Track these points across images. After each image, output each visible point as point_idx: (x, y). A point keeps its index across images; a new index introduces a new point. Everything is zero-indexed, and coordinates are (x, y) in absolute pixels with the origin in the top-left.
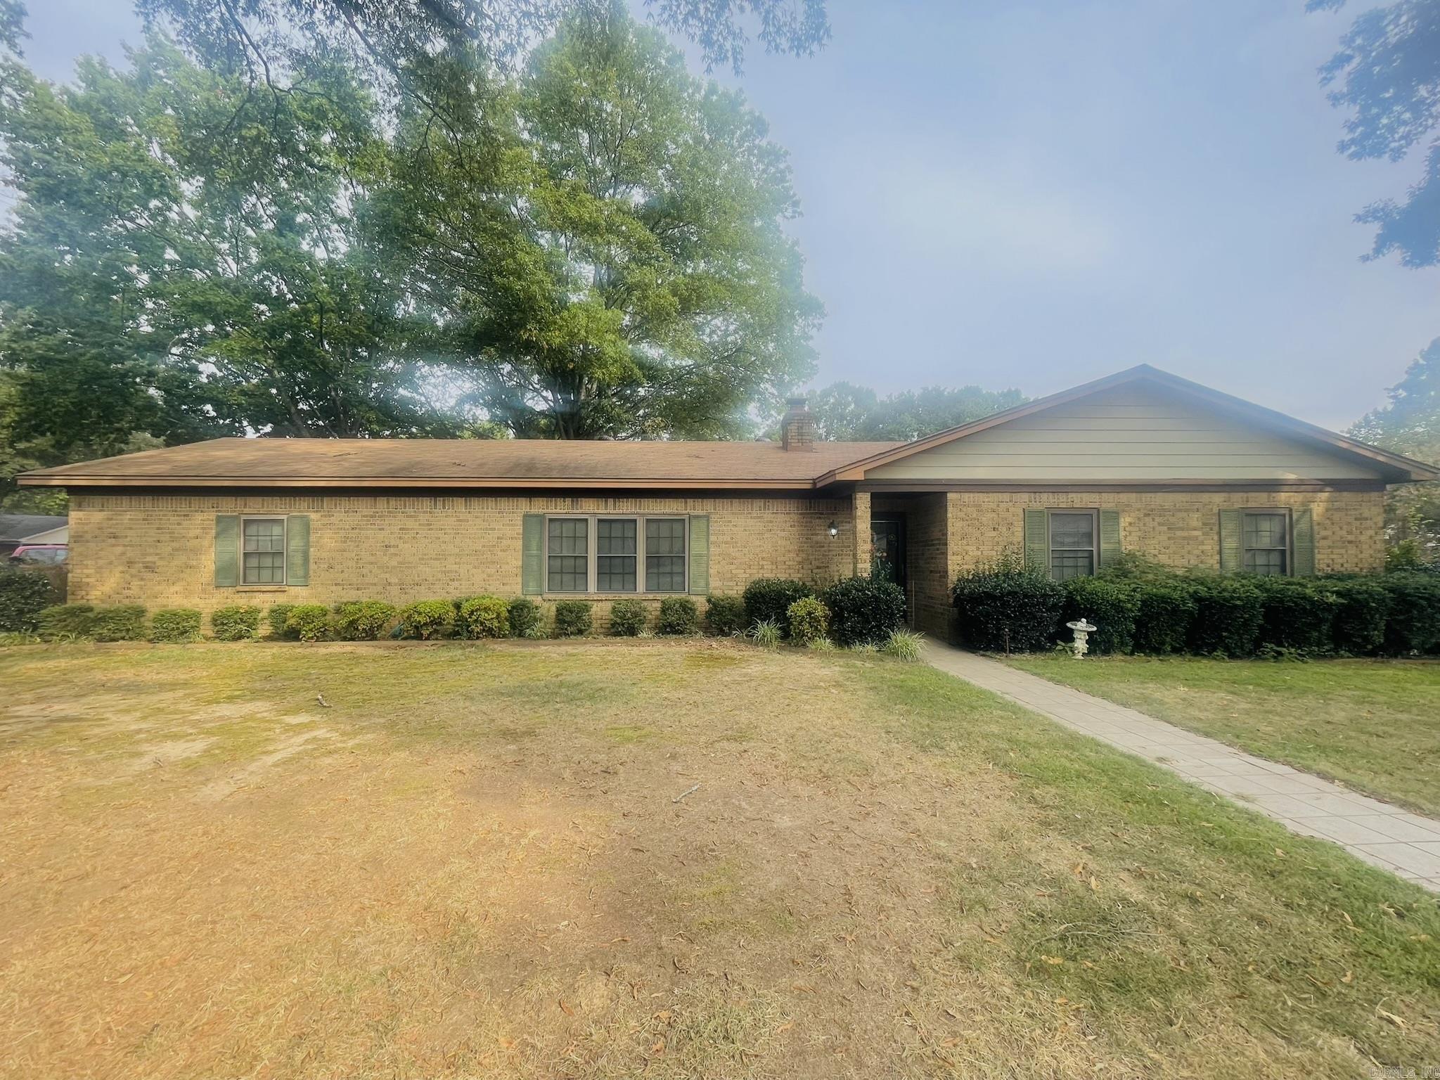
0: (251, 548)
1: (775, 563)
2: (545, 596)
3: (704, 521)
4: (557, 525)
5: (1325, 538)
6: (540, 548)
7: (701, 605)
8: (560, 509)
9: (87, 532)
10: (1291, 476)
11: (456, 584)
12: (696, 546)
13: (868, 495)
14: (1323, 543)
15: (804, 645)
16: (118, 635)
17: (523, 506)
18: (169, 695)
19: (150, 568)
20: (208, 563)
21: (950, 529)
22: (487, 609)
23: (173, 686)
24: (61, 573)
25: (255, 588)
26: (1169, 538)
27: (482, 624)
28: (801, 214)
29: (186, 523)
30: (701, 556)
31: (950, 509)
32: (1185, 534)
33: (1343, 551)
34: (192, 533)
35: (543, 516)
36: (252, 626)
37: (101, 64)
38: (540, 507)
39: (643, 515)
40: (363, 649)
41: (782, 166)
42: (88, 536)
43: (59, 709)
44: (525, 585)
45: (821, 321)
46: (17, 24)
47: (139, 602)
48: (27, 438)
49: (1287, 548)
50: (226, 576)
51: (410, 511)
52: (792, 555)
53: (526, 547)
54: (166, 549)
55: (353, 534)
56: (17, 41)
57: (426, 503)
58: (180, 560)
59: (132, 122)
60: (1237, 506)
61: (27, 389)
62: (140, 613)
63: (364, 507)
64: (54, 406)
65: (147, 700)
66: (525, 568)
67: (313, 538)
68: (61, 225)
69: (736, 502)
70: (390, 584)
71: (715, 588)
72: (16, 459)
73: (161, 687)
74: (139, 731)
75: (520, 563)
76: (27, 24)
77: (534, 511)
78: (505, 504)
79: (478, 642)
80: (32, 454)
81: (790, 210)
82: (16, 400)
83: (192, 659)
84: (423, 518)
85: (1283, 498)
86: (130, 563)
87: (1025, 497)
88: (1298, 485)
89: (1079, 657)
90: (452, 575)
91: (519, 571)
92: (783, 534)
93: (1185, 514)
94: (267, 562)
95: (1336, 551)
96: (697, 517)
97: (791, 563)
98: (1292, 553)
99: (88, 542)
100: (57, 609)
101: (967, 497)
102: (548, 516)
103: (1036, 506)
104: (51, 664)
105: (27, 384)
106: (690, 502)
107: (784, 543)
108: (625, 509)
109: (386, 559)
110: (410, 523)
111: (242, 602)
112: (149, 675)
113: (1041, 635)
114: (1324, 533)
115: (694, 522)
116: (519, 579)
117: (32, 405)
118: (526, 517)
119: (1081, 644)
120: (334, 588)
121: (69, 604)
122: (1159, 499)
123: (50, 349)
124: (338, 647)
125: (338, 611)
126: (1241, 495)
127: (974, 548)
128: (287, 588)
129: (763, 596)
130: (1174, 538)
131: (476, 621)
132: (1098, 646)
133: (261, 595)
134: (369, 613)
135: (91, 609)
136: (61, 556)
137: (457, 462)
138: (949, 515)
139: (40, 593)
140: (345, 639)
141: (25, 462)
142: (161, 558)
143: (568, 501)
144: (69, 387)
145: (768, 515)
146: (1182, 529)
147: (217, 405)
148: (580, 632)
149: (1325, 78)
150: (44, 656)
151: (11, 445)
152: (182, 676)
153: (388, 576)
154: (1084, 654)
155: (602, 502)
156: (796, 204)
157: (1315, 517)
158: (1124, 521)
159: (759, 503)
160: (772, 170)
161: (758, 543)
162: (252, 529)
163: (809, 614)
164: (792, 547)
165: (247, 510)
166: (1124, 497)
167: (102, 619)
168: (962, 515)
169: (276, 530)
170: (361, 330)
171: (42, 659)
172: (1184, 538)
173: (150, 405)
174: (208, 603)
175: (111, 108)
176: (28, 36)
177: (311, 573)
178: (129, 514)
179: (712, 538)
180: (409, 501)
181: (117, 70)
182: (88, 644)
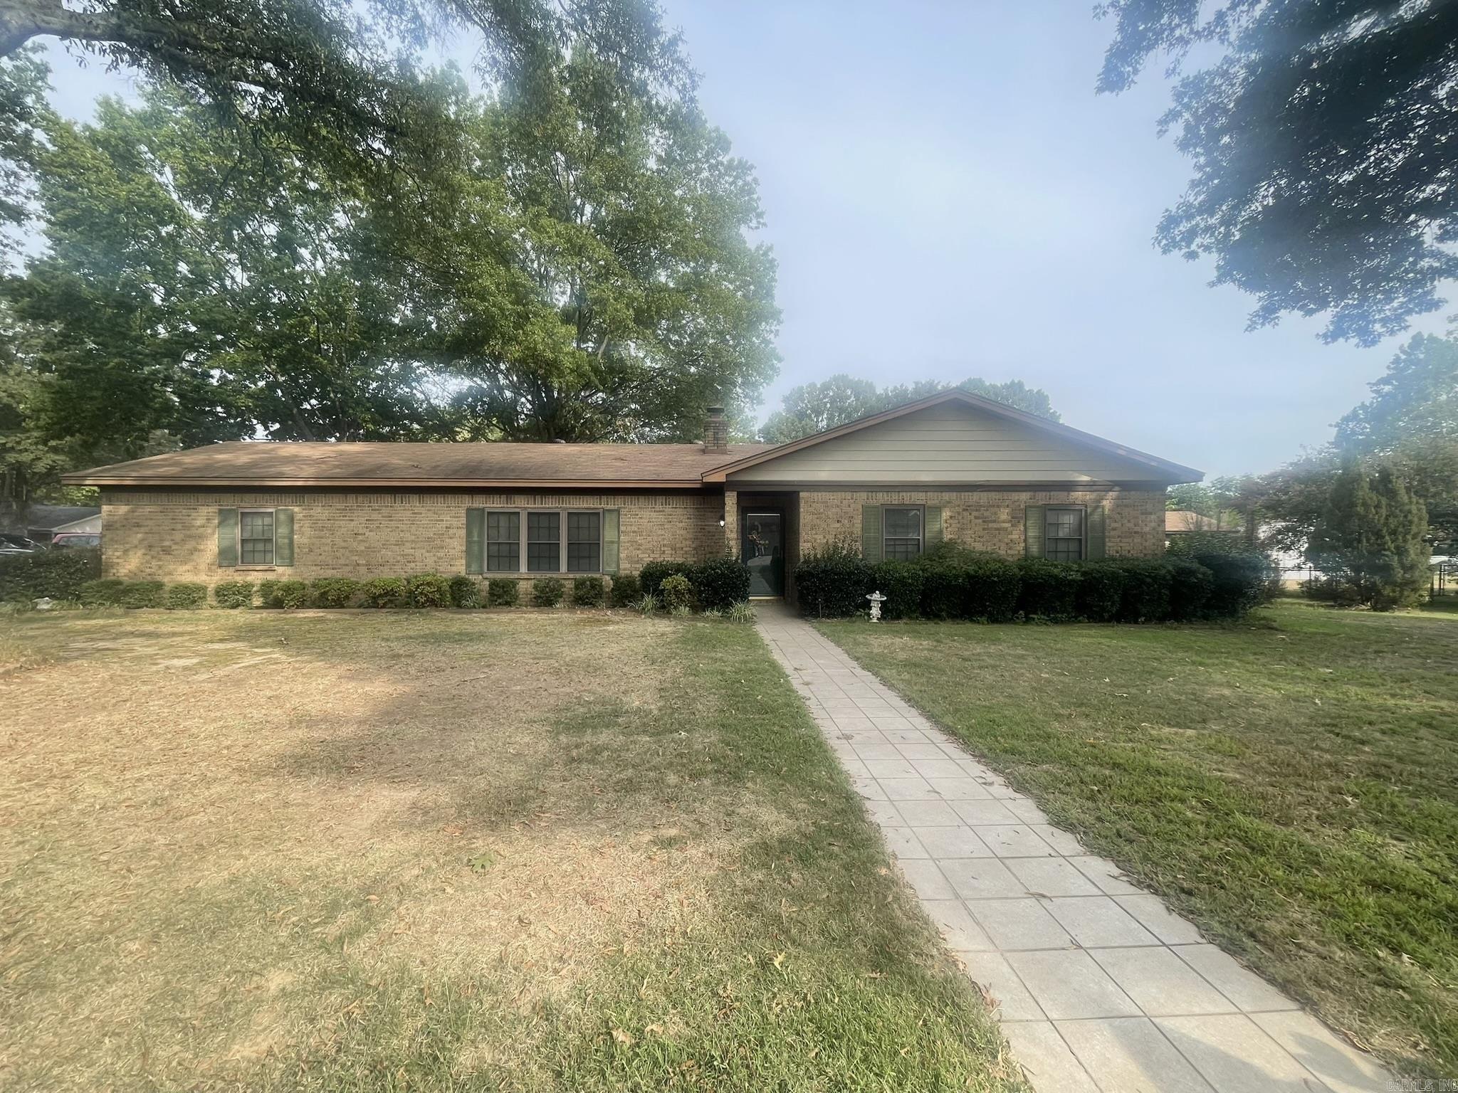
0: (247, 536)
1: (674, 549)
2: (485, 575)
3: (616, 513)
4: (495, 517)
5: (1114, 529)
6: (480, 535)
7: (608, 582)
8: (496, 504)
9: (116, 522)
10: (1085, 478)
11: (413, 565)
12: (608, 534)
13: (735, 494)
14: (1112, 533)
15: (669, 613)
16: (143, 603)
17: (467, 502)
18: (180, 639)
19: (167, 551)
20: (212, 546)
21: (802, 521)
22: (429, 584)
23: (182, 634)
24: (96, 554)
25: (251, 568)
26: (984, 529)
27: (426, 595)
28: (764, 224)
29: (194, 514)
30: (612, 542)
31: (802, 505)
32: (995, 525)
33: (1130, 540)
34: (198, 523)
35: (483, 509)
36: (248, 596)
37: (118, 103)
38: (480, 502)
39: (565, 509)
40: (330, 615)
41: (749, 179)
42: (118, 525)
43: (101, 644)
44: (468, 566)
45: (778, 327)
46: (42, 79)
47: (158, 578)
48: (60, 438)
49: (1083, 537)
50: (226, 557)
51: (375, 505)
52: (688, 543)
53: (469, 534)
54: (178, 536)
55: (328, 524)
56: (43, 94)
57: (388, 499)
58: (191, 544)
59: (146, 149)
60: (1041, 503)
61: (58, 396)
62: (159, 586)
63: (338, 503)
64: (83, 412)
65: (162, 641)
66: (468, 552)
67: (296, 527)
68: (86, 254)
69: (642, 499)
70: (358, 565)
71: (625, 570)
72: (48, 455)
73: (174, 634)
74: (157, 654)
75: (464, 548)
76: (50, 79)
77: (475, 505)
78: (452, 500)
79: (423, 610)
80: (62, 449)
81: (754, 221)
82: (48, 405)
83: (199, 620)
84: (385, 511)
85: (1078, 496)
86: (150, 547)
87: (864, 495)
88: (1090, 486)
89: (875, 620)
90: (411, 558)
91: (464, 555)
92: (681, 525)
93: (996, 509)
94: (260, 546)
95: (1124, 540)
96: (608, 510)
97: (687, 549)
98: (1086, 542)
99: (117, 529)
100: (95, 582)
101: (817, 496)
102: (487, 510)
103: (873, 502)
104: (93, 622)
105: (57, 392)
106: (604, 498)
107: (682, 532)
108: (549, 504)
109: (355, 544)
110: (375, 516)
111: (239, 579)
112: (164, 628)
113: (850, 604)
114: (1114, 525)
115: (607, 515)
116: (464, 562)
117: (61, 410)
118: (469, 510)
119: (875, 611)
120: (314, 568)
121: (103, 579)
122: (975, 497)
123: (78, 360)
124: (311, 613)
125: (314, 586)
126: (1044, 494)
127: (821, 537)
128: (276, 568)
129: (651, 574)
130: (988, 529)
131: (421, 593)
132: (889, 613)
133: (256, 573)
134: (337, 586)
135: (120, 583)
136: (95, 542)
137: (415, 464)
138: (802, 510)
139: (79, 570)
140: (319, 607)
141: (57, 457)
142: (175, 544)
143: (503, 497)
144: (95, 394)
145: (668, 509)
146: (994, 521)
147: (227, 407)
148: (508, 604)
149: (1161, 131)
150: (86, 617)
151: (45, 444)
152: (189, 629)
153: (357, 558)
154: (878, 619)
155: (531, 499)
156: (759, 215)
157: (1106, 512)
158: (946, 514)
159: (660, 499)
160: (740, 183)
161: (660, 532)
162: (248, 520)
163: (675, 587)
164: (688, 536)
165: (243, 504)
166: (946, 496)
167: (129, 590)
168: (811, 509)
169: (267, 520)
170: (356, 337)
171: (86, 619)
172: (997, 529)
173: (168, 408)
174: (212, 580)
175: (126, 142)
176: (52, 89)
177: (296, 555)
178: (148, 508)
179: (622, 528)
180: (374, 497)
181: (132, 107)
182: (118, 609)
